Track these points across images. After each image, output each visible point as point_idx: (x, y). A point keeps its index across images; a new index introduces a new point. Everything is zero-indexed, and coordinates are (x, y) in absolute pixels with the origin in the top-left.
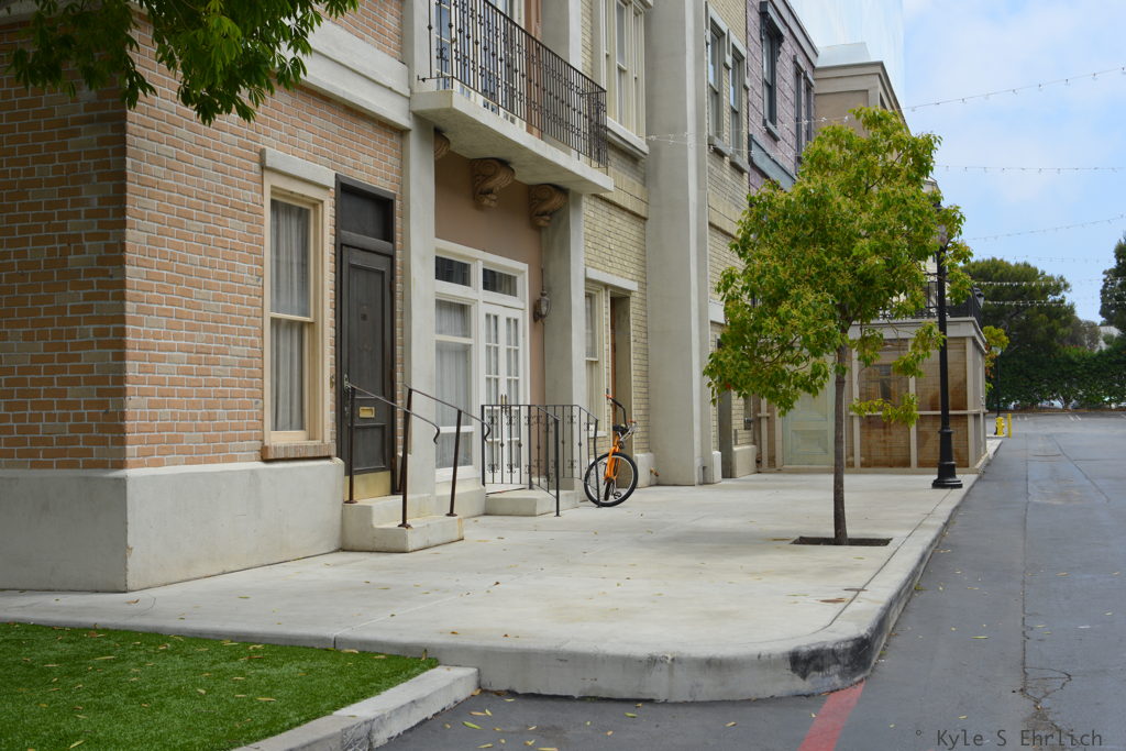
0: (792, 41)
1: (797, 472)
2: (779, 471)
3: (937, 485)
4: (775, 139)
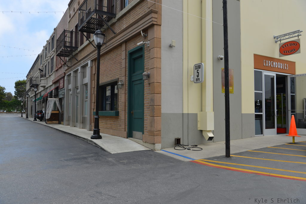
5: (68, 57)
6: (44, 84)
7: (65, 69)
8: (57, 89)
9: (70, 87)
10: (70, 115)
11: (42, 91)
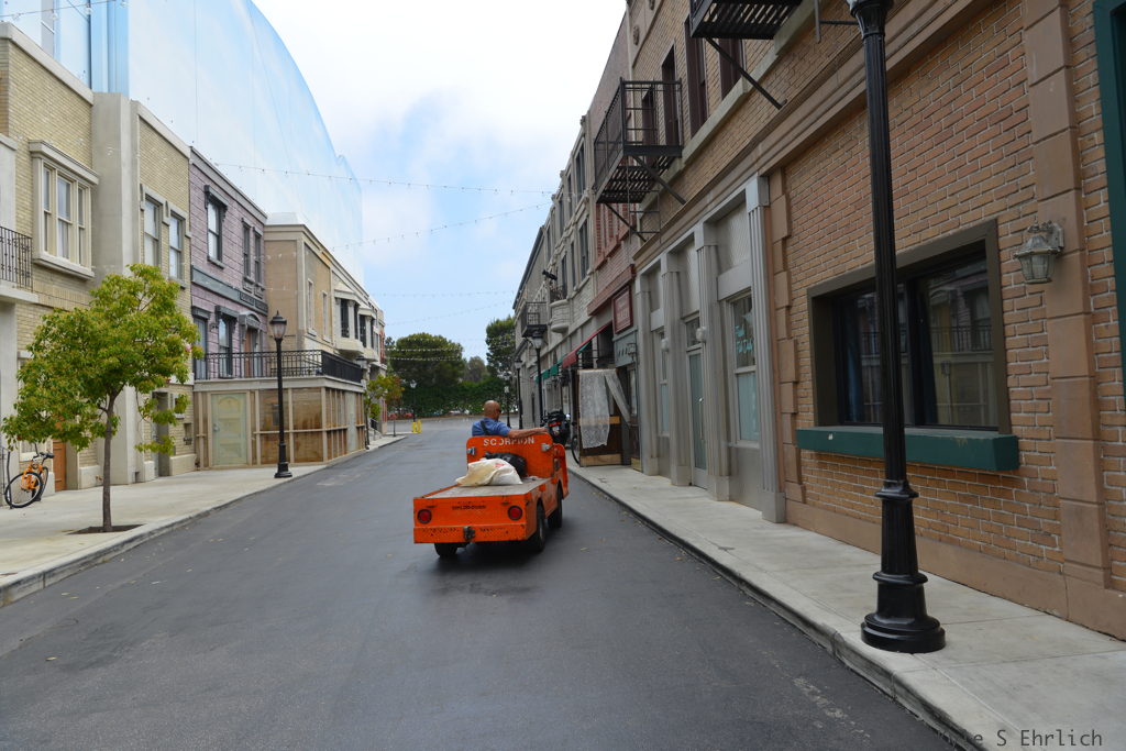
0: (240, 209)
1: (222, 469)
2: (211, 469)
3: (277, 476)
4: (222, 268)
6: (564, 321)
7: (633, 253)
9: (660, 318)
10: (667, 434)
11: (557, 346)
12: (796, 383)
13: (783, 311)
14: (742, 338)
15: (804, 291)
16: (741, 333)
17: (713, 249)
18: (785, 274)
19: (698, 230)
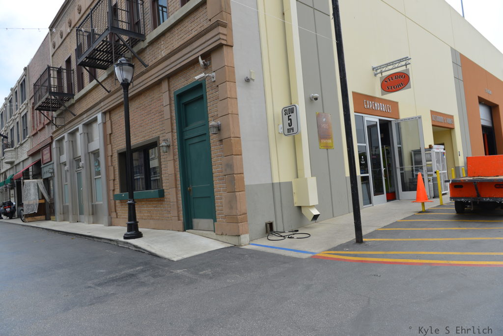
5: (55, 111)
6: (12, 158)
7: (52, 131)
8: (38, 165)
9: (64, 158)
10: (67, 204)
11: (7, 170)
12: (114, 180)
13: (110, 158)
14: (97, 166)
15: (116, 151)
16: (97, 164)
17: (86, 134)
18: (110, 145)
19: (80, 126)
